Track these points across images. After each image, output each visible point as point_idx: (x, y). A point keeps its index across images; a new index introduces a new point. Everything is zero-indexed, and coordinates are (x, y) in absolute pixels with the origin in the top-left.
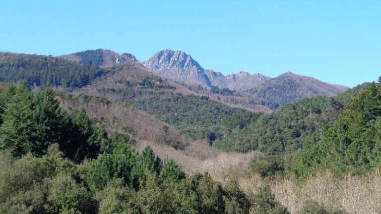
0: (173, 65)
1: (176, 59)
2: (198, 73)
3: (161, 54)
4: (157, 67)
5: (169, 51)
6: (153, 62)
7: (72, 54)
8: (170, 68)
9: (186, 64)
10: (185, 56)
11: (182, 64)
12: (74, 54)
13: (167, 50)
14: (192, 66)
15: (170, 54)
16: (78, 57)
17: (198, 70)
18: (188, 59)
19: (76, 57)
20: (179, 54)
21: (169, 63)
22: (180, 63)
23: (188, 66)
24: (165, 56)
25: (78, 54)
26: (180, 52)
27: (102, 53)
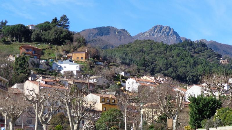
0: (162, 34)
1: (164, 31)
2: (177, 39)
3: (156, 27)
4: (153, 35)
5: (161, 26)
6: (151, 32)
7: (94, 28)
8: (161, 35)
9: (170, 33)
10: (170, 29)
11: (168, 33)
12: (95, 28)
13: (160, 25)
14: (174, 35)
15: (161, 27)
16: (97, 30)
17: (176, 37)
18: (172, 30)
19: (96, 30)
20: (167, 28)
21: (160, 33)
22: (167, 33)
23: (171, 34)
24: (159, 28)
25: (97, 29)
26: (167, 26)
27: (110, 28)
